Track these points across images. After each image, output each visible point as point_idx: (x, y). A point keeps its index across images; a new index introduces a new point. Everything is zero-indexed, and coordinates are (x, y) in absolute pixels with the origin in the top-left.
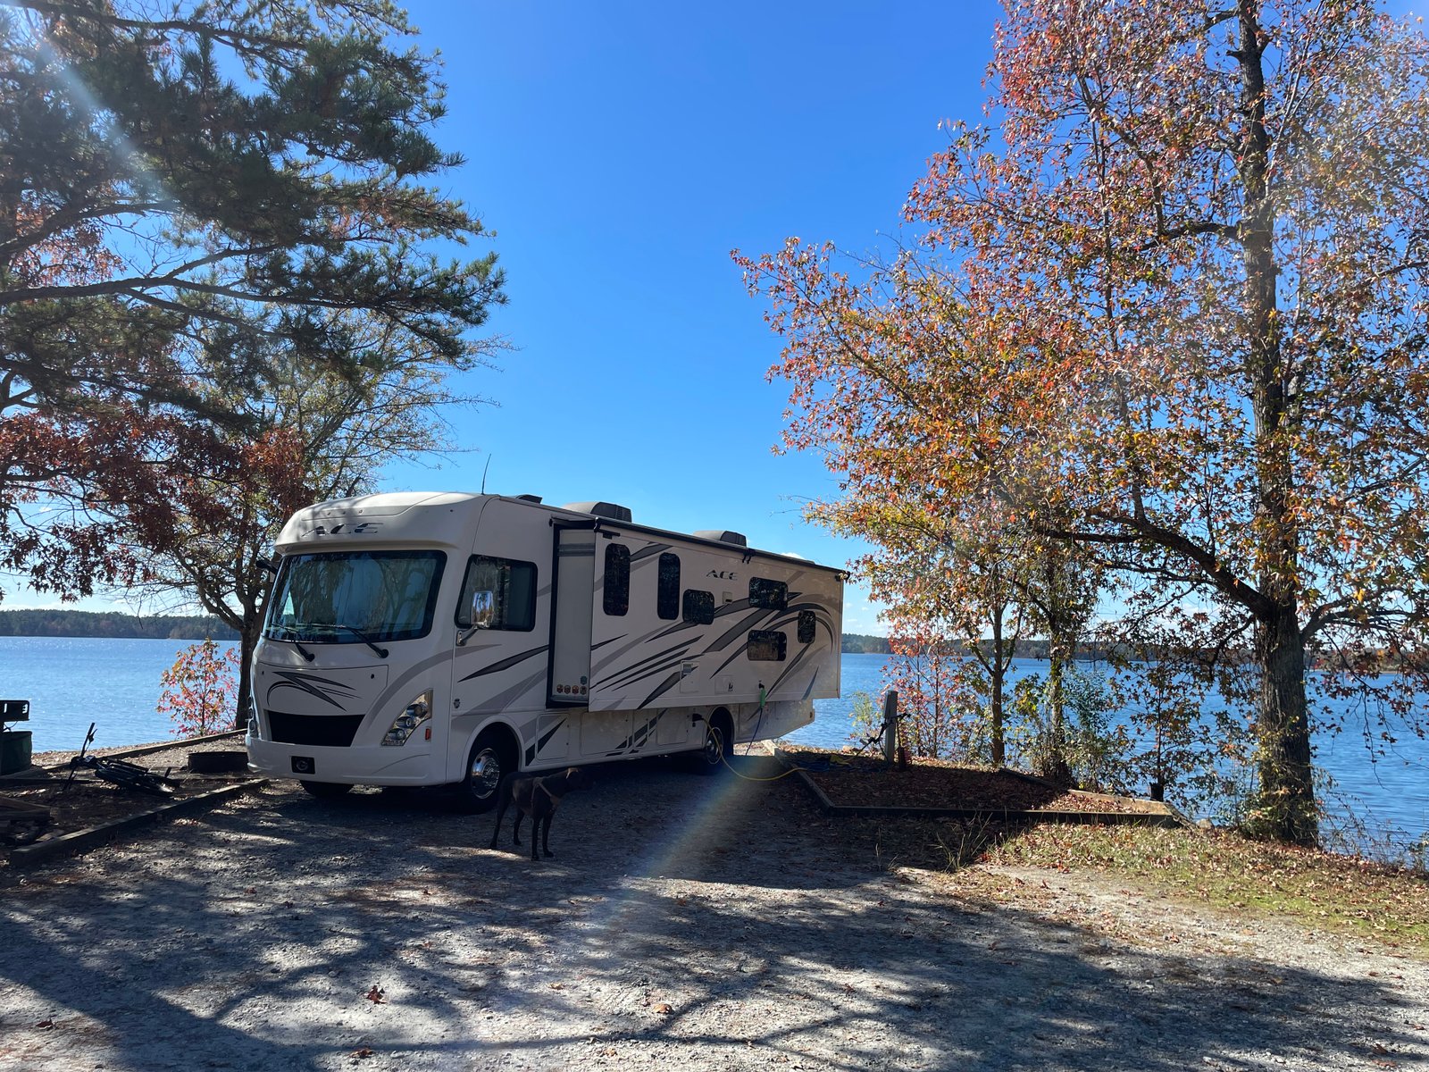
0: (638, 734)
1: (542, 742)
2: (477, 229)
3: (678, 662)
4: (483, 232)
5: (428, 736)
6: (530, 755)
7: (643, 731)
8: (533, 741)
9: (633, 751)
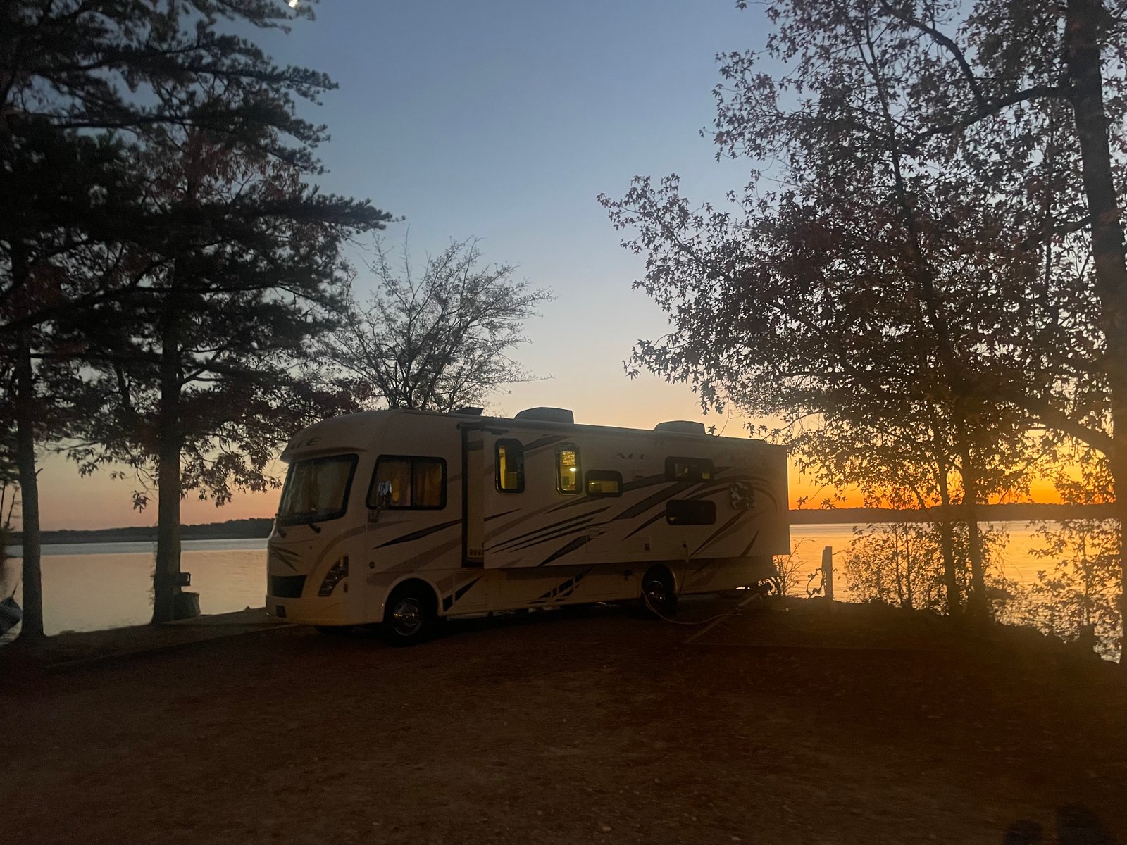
0: (562, 588)
1: (459, 594)
2: (388, 216)
3: (584, 528)
4: (394, 218)
5: (346, 589)
6: (448, 603)
7: (569, 583)
8: (451, 592)
9: (558, 600)
